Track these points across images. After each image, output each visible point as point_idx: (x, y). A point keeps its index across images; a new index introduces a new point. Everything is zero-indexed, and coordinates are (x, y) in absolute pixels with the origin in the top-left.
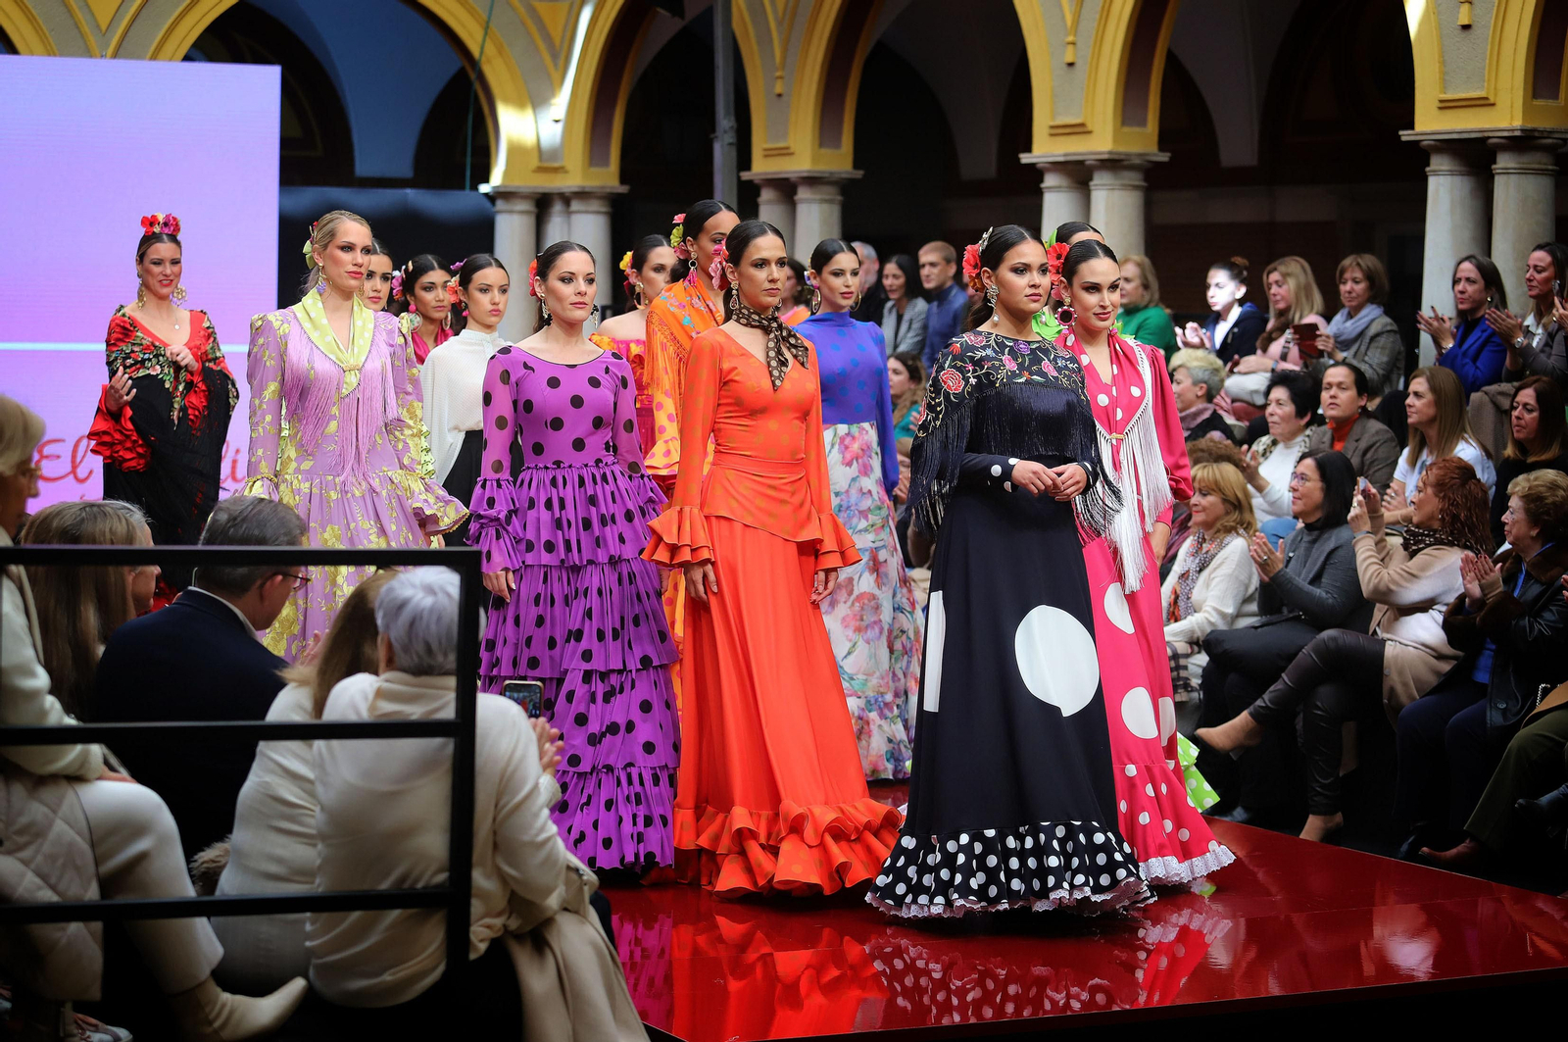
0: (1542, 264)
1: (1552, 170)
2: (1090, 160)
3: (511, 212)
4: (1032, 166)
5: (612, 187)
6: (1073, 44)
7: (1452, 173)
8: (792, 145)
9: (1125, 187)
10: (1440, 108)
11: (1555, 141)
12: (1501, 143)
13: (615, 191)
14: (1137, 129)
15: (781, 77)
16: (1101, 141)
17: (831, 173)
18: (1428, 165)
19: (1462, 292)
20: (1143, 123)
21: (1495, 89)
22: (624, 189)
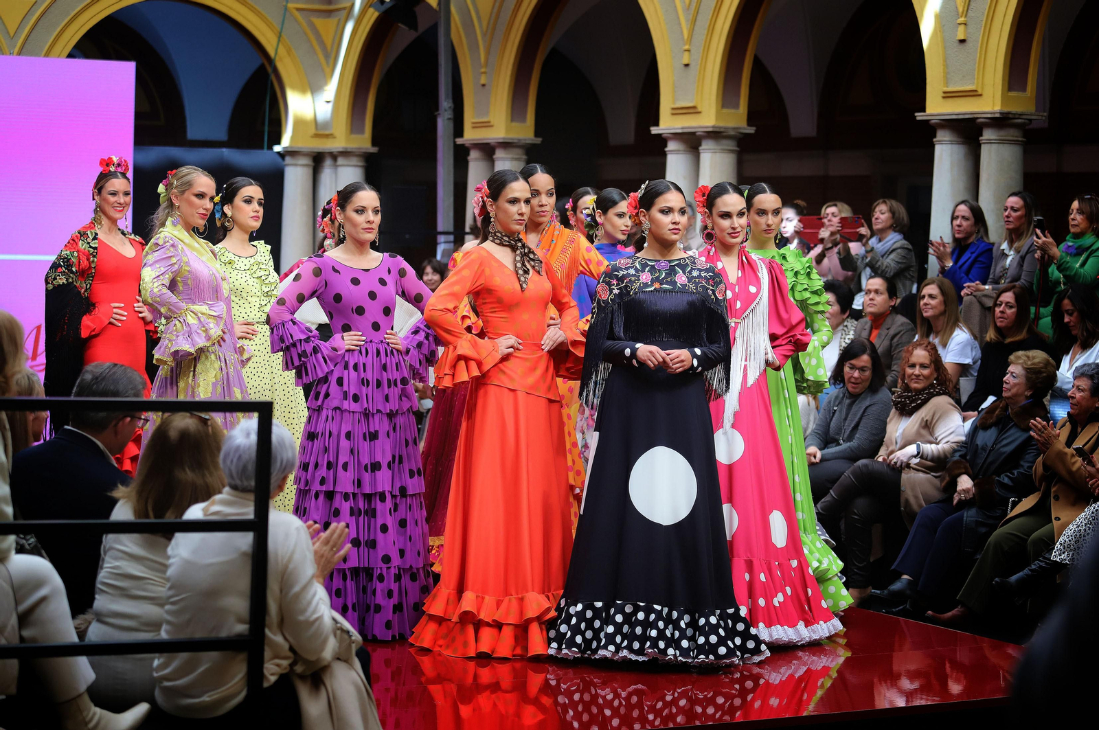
0: (1017, 206)
1: (1021, 141)
2: (700, 132)
3: (296, 165)
4: (660, 135)
5: (367, 149)
6: (689, 51)
7: (951, 143)
8: (492, 120)
9: (723, 151)
10: (944, 97)
11: (1023, 121)
12: (986, 122)
13: (368, 151)
14: (733, 111)
15: (484, 73)
16: (708, 119)
17: (519, 140)
18: (935, 137)
19: (959, 226)
20: (737, 106)
21: (982, 84)
22: (374, 150)
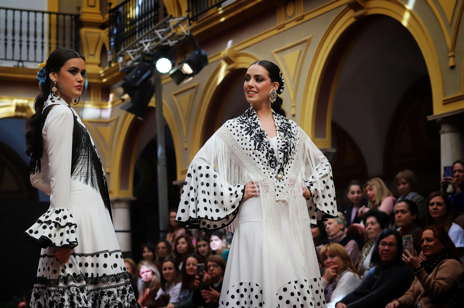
5: (130, 198)
6: (294, 107)
7: (450, 132)
10: (444, 104)
14: (322, 139)
15: (186, 142)
18: (440, 130)
20: (324, 136)
22: (134, 198)
